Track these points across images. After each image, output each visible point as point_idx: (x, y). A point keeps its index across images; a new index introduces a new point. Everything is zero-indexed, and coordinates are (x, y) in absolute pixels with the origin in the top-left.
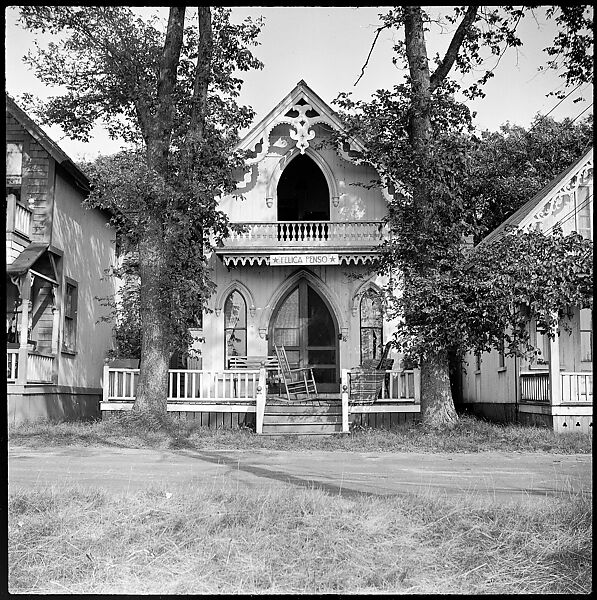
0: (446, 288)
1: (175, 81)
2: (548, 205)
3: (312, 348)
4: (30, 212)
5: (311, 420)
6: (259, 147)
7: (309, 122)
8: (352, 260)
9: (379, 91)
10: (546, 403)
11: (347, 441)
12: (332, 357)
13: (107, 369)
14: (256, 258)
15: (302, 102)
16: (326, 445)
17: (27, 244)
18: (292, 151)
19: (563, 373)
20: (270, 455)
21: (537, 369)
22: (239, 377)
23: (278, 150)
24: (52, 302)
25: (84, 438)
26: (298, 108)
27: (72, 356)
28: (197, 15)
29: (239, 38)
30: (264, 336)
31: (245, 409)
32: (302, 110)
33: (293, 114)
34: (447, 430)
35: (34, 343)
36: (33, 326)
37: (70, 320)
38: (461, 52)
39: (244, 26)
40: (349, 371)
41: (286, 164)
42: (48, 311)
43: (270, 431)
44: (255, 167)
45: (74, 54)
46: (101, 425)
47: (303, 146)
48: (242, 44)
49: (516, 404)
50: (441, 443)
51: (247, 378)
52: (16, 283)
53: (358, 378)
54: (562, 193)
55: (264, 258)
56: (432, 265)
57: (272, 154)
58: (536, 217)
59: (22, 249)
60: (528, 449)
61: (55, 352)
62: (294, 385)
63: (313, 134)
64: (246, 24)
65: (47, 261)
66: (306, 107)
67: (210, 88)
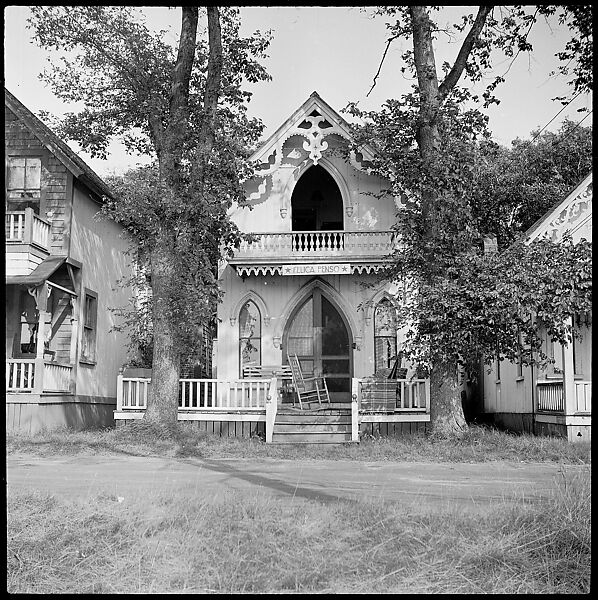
0: (453, 296)
1: (187, 94)
2: (564, 212)
3: (326, 358)
4: (49, 225)
5: (320, 429)
6: (272, 158)
7: (322, 133)
8: (364, 269)
9: (388, 101)
10: (560, 413)
11: (353, 450)
12: (346, 367)
13: (120, 379)
14: (268, 268)
15: (315, 114)
16: (332, 454)
17: (45, 257)
18: (306, 162)
19: (578, 382)
20: (274, 463)
21: (554, 378)
22: (251, 386)
23: (292, 161)
24: (71, 313)
25: (93, 446)
26: (311, 119)
27: (92, 366)
28: (207, 30)
29: (248, 51)
30: (278, 345)
31: (256, 418)
32: (315, 121)
33: (306, 125)
34: (456, 440)
35: (52, 353)
36: (52, 336)
37: (89, 329)
38: (470, 60)
39: (253, 40)
40: (360, 380)
41: (300, 175)
42: (67, 321)
43: (281, 439)
44: (269, 178)
45: (89, 70)
46: (112, 433)
47: (315, 157)
48: (250, 57)
49: (533, 414)
50: (448, 453)
51: (258, 387)
52: (33, 294)
53: (369, 387)
54: (579, 201)
55: (277, 268)
56: (440, 273)
57: (287, 165)
58: (551, 224)
59: (40, 261)
60: (536, 459)
61: (73, 362)
62: (307, 394)
63: (325, 145)
64: (255, 37)
65: (65, 272)
66: (319, 119)
67: (220, 101)
